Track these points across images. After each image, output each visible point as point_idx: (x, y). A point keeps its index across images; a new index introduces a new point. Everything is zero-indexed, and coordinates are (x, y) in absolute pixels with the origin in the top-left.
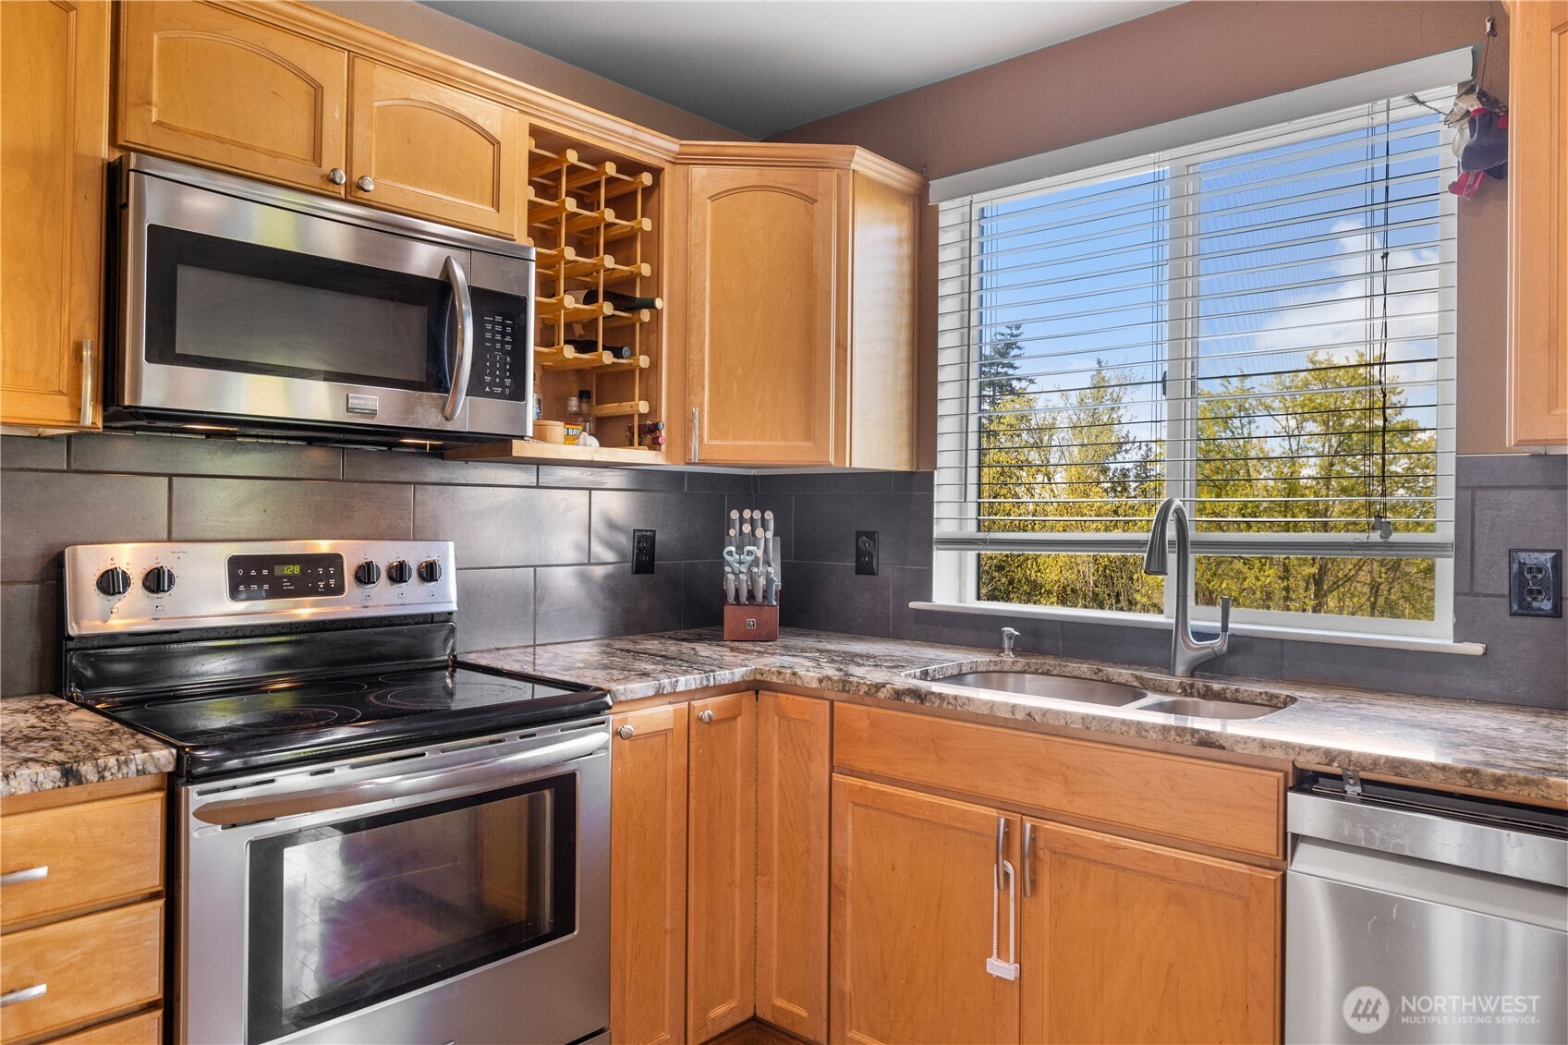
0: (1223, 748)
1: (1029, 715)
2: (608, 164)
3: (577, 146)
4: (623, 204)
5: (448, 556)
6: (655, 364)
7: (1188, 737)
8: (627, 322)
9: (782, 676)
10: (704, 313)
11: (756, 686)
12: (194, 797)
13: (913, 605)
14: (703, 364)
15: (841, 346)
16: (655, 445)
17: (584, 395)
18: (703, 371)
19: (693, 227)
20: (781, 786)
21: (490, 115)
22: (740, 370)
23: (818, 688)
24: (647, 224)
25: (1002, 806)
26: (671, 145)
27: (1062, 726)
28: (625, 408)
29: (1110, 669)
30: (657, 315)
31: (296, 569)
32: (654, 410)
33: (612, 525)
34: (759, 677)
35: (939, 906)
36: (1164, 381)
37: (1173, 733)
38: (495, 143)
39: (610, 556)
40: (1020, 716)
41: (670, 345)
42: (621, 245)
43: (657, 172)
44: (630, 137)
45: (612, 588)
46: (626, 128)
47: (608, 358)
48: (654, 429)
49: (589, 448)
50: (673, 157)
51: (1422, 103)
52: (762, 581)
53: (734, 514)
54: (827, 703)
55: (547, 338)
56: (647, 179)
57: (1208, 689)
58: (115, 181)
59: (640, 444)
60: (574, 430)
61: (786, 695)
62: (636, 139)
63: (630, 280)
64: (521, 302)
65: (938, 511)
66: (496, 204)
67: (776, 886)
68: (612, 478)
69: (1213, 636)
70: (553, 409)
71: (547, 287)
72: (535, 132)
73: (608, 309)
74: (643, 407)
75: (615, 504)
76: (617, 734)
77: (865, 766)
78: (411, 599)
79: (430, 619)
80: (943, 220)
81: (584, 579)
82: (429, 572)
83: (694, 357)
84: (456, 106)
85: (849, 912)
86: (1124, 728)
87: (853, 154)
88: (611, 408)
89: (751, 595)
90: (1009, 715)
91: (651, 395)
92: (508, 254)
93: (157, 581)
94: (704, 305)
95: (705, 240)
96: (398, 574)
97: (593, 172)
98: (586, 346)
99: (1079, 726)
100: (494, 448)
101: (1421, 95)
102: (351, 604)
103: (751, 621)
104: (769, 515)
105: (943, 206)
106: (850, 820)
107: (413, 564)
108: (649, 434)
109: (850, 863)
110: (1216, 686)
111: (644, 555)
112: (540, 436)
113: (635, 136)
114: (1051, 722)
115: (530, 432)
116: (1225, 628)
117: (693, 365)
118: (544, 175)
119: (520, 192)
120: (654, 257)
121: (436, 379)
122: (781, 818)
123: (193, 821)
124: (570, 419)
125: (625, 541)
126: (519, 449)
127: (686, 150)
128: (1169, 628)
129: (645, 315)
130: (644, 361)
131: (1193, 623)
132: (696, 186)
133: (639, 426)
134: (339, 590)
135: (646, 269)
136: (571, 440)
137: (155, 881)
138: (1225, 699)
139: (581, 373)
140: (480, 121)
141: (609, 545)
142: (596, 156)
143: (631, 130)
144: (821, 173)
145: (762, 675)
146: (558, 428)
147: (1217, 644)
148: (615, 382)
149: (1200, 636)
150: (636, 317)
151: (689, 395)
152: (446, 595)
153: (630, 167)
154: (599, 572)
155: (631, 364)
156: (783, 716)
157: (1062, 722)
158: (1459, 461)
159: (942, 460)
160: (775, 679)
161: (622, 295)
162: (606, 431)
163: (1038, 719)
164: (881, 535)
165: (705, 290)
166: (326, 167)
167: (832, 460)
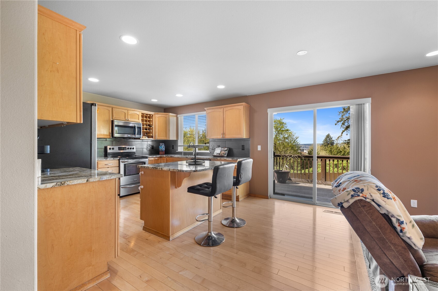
3: (145, 114)
4: (149, 117)
5: (135, 147)
6: (153, 131)
8: (150, 128)
10: (157, 127)
11: (161, 157)
12: (121, 161)
13: (176, 151)
15: (169, 130)
16: (153, 138)
17: (146, 134)
18: (157, 132)
21: (138, 113)
23: (165, 157)
24: (152, 119)
26: (154, 113)
28: (150, 135)
30: (153, 127)
31: (123, 148)
32: (153, 135)
33: (149, 145)
38: (139, 115)
39: (149, 148)
41: (154, 129)
42: (149, 121)
45: (150, 150)
46: (150, 112)
47: (148, 131)
48: (153, 137)
49: (147, 138)
52: (163, 149)
53: (160, 144)
55: (143, 129)
56: (152, 116)
58: (112, 122)
60: (146, 137)
61: (163, 157)
63: (150, 124)
64: (141, 127)
65: (179, 143)
66: (139, 120)
68: (149, 141)
70: (144, 135)
71: (143, 125)
72: (142, 113)
73: (148, 127)
74: (152, 135)
75: (150, 143)
76: (149, 160)
78: (132, 151)
79: (133, 152)
80: (179, 118)
81: (147, 150)
82: (133, 148)
83: (156, 130)
84: (135, 113)
87: (170, 114)
88: (149, 135)
89: (162, 150)
91: (152, 134)
92: (139, 124)
93: (113, 149)
95: (157, 121)
96: (131, 149)
97: (147, 116)
98: (146, 130)
100: (139, 139)
102: (127, 151)
103: (162, 153)
104: (163, 144)
107: (132, 148)
108: (152, 137)
111: (153, 147)
112: (143, 137)
115: (142, 137)
118: (142, 116)
119: (141, 118)
120: (152, 122)
121: (134, 134)
123: (121, 162)
124: (145, 136)
125: (151, 146)
126: (141, 139)
129: (152, 127)
130: (152, 131)
132: (156, 116)
134: (126, 150)
135: (152, 123)
136: (145, 138)
137: (118, 166)
139: (146, 132)
141: (149, 146)
142: (147, 114)
144: (167, 115)
146: (144, 137)
148: (149, 133)
151: (156, 134)
152: (134, 150)
153: (150, 115)
154: (148, 149)
155: (150, 131)
156: (163, 159)
159: (179, 139)
161: (149, 125)
162: (148, 137)
164: (173, 145)
165: (157, 125)
166: (126, 119)
167: (168, 139)
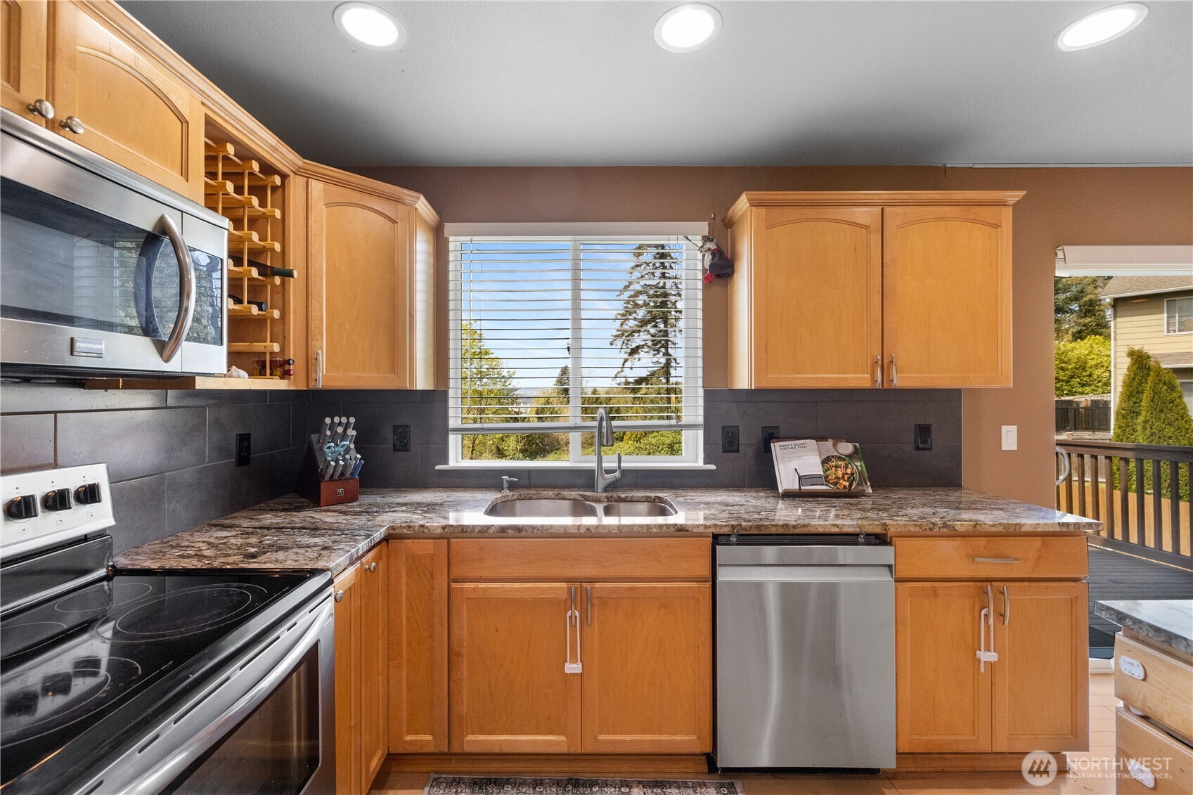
0: (688, 531)
1: (588, 529)
2: (254, 161)
3: (235, 142)
5: (102, 477)
6: (285, 317)
7: (672, 528)
8: (262, 283)
9: (412, 529)
10: (322, 283)
13: (438, 467)
14: (322, 319)
15: (410, 317)
18: (323, 324)
19: (313, 223)
20: (408, 599)
21: (179, 96)
22: (347, 326)
23: (442, 533)
24: (278, 214)
25: (568, 580)
26: (297, 160)
27: (607, 533)
28: (258, 347)
29: (565, 493)
32: (284, 350)
34: (391, 532)
35: (529, 645)
36: (568, 348)
37: (665, 528)
38: (184, 122)
40: (582, 531)
41: (294, 304)
43: (284, 177)
44: (273, 147)
47: (255, 310)
48: (284, 364)
50: (297, 169)
51: (690, 241)
53: (328, 420)
54: (446, 541)
56: (277, 180)
57: (619, 497)
59: (271, 374)
61: (412, 540)
62: (276, 149)
65: (451, 412)
66: (185, 173)
67: (405, 664)
69: (614, 471)
72: (207, 122)
73: (255, 273)
74: (274, 347)
77: (472, 574)
78: (68, 523)
79: (88, 536)
82: (90, 495)
83: (314, 313)
84: (154, 78)
85: (465, 665)
86: (640, 529)
87: (419, 198)
88: (241, 346)
90: (576, 531)
91: (281, 339)
94: (322, 278)
95: (322, 233)
96: (54, 502)
97: (239, 165)
99: (616, 531)
101: (690, 237)
103: (341, 490)
104: (352, 420)
105: (451, 239)
106: (465, 609)
107: (72, 490)
108: (279, 367)
109: (465, 634)
110: (623, 496)
111: (244, 452)
113: (277, 147)
114: (600, 531)
116: (619, 467)
117: (314, 320)
118: (208, 158)
120: (281, 238)
122: (408, 619)
125: (230, 443)
126: (200, 383)
127: (307, 166)
128: (593, 470)
129: (277, 280)
130: (275, 314)
131: (605, 465)
132: (314, 194)
133: (270, 361)
135: (275, 246)
138: (627, 501)
140: (173, 98)
141: (220, 448)
142: (246, 154)
143: (275, 142)
144: (398, 205)
145: (395, 529)
147: (617, 474)
149: (609, 471)
150: (269, 280)
151: (312, 341)
152: (102, 512)
153: (268, 169)
155: (264, 315)
157: (607, 530)
158: (705, 391)
160: (405, 531)
163: (593, 531)
164: (412, 428)
165: (323, 268)
166: (26, 95)
167: (408, 386)
